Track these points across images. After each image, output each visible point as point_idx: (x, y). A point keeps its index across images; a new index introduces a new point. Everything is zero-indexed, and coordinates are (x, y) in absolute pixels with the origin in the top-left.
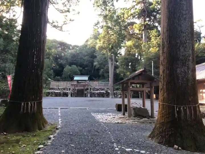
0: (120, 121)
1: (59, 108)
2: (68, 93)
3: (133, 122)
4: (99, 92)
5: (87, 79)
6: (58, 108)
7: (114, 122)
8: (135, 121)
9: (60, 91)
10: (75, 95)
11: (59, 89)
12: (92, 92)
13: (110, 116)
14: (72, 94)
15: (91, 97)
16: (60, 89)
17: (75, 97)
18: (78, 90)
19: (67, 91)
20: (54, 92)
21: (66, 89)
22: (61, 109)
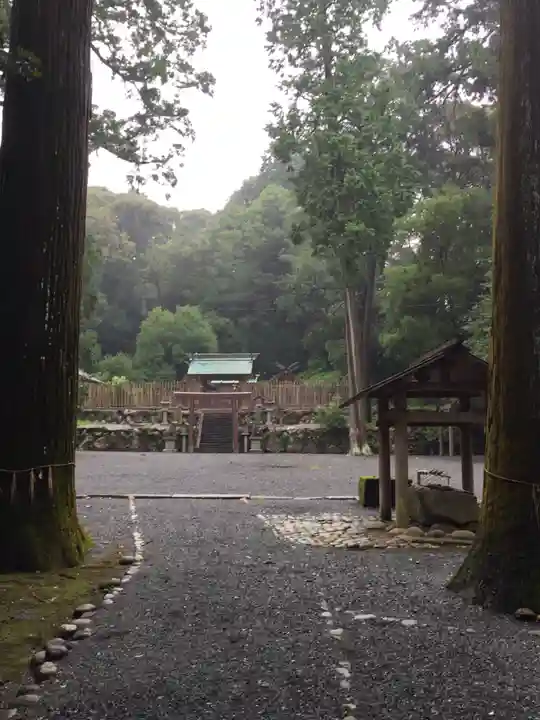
0: (362, 541)
1: (131, 496)
2: (161, 432)
3: (413, 545)
4: (301, 426)
5: (249, 371)
6: (127, 497)
7: (341, 542)
8: (422, 542)
9: (127, 427)
10: (195, 444)
11: (125, 417)
12: (271, 429)
13: (331, 522)
14: (180, 437)
15: (266, 452)
16: (128, 418)
17: (196, 451)
18: (209, 422)
19: (159, 427)
20: (104, 430)
21: (155, 414)
22: (136, 497)
